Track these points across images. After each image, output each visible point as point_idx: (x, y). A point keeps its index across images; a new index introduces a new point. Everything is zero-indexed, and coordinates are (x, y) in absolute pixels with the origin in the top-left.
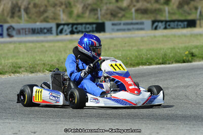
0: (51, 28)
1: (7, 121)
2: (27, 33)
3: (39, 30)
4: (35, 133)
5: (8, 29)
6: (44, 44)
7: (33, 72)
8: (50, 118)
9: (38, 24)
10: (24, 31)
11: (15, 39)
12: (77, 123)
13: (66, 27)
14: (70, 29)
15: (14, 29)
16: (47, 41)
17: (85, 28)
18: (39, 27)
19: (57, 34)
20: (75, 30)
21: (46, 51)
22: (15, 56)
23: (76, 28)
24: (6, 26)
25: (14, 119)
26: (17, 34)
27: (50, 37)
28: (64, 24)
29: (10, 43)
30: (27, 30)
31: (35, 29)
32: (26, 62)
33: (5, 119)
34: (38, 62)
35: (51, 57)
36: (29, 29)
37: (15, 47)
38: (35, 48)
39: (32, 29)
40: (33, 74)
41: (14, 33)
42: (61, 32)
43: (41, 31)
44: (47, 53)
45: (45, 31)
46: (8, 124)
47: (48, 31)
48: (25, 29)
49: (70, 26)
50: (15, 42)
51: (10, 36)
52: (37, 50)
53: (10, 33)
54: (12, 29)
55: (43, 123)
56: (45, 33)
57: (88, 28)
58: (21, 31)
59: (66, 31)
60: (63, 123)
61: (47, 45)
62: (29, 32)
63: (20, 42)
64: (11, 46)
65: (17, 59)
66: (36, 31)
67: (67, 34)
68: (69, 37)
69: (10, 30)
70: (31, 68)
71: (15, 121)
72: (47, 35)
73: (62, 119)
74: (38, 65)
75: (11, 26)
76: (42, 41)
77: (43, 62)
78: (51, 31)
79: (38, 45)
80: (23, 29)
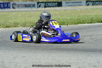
0: (35, 4)
1: (10, 51)
2: (22, 6)
3: (29, 5)
4: (24, 57)
5: (13, 5)
6: (30, 12)
7: (25, 27)
8: (32, 50)
9: (28, 2)
10: (21, 5)
11: (16, 9)
12: (45, 53)
13: (42, 4)
14: (44, 5)
15: (16, 4)
16: (32, 11)
17: (52, 4)
18: (28, 4)
19: (38, 8)
20: (46, 6)
21: (32, 16)
22: (16, 18)
23: (47, 5)
24: (12, 3)
25: (14, 50)
26: (17, 7)
27: (34, 9)
28: (41, 3)
29: (14, 11)
30: (22, 5)
31: (26, 5)
32: (21, 21)
33: (10, 50)
34: (27, 22)
35: (34, 19)
36: (23, 4)
37: (16, 14)
38: (26, 14)
39: (25, 5)
40: (25, 28)
41: (16, 7)
42: (40, 6)
43: (29, 6)
44: (32, 17)
45: (32, 6)
46: (11, 53)
47: (33, 6)
48: (22, 4)
49: (44, 3)
50: (16, 11)
51: (14, 8)
52: (27, 15)
53: (14, 7)
54: (15, 4)
55: (29, 52)
56: (31, 7)
57: (53, 4)
58: (19, 6)
59: (42, 6)
60: (39, 52)
61: (32, 13)
62: (23, 6)
63: (19, 11)
64: (14, 13)
65: (17, 20)
66: (27, 6)
67: (42, 8)
68: (44, 9)
69: (14, 5)
70: (24, 24)
71: (15, 51)
72: (32, 8)
73: (38, 51)
74: (27, 23)
75: (14, 3)
76: (30, 11)
77: (29, 22)
78: (35, 6)
79: (28, 13)
80: (20, 5)
